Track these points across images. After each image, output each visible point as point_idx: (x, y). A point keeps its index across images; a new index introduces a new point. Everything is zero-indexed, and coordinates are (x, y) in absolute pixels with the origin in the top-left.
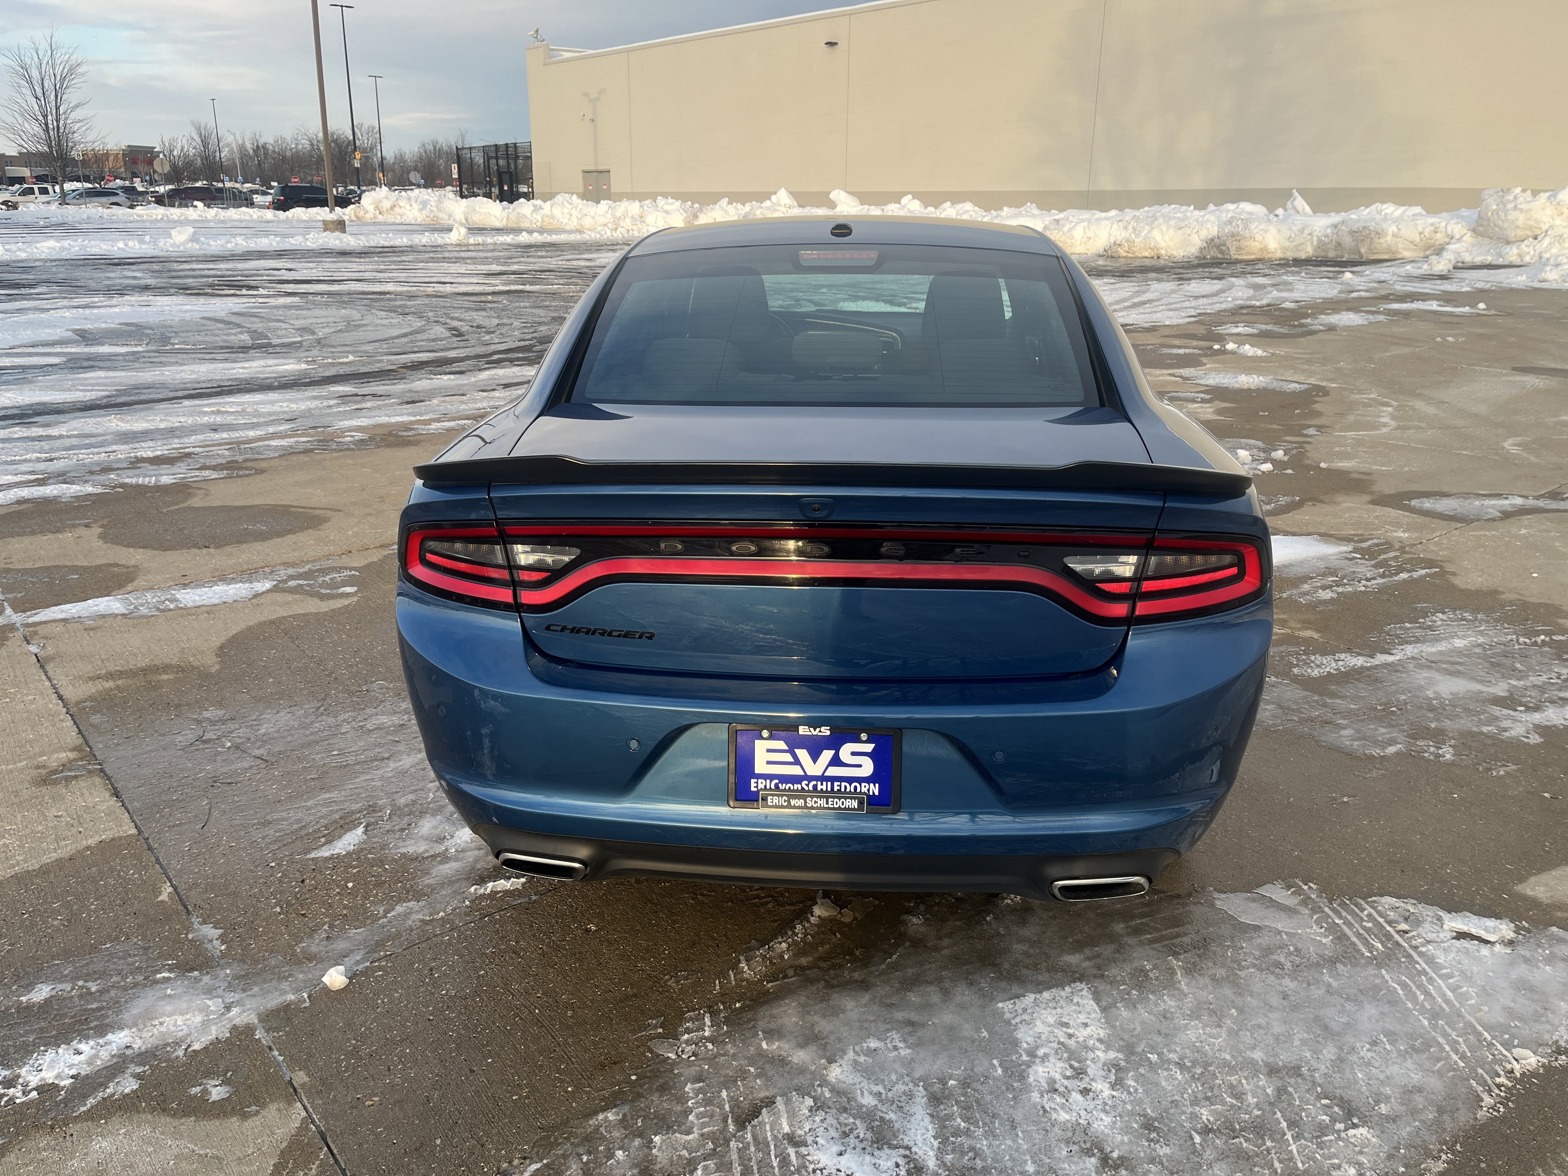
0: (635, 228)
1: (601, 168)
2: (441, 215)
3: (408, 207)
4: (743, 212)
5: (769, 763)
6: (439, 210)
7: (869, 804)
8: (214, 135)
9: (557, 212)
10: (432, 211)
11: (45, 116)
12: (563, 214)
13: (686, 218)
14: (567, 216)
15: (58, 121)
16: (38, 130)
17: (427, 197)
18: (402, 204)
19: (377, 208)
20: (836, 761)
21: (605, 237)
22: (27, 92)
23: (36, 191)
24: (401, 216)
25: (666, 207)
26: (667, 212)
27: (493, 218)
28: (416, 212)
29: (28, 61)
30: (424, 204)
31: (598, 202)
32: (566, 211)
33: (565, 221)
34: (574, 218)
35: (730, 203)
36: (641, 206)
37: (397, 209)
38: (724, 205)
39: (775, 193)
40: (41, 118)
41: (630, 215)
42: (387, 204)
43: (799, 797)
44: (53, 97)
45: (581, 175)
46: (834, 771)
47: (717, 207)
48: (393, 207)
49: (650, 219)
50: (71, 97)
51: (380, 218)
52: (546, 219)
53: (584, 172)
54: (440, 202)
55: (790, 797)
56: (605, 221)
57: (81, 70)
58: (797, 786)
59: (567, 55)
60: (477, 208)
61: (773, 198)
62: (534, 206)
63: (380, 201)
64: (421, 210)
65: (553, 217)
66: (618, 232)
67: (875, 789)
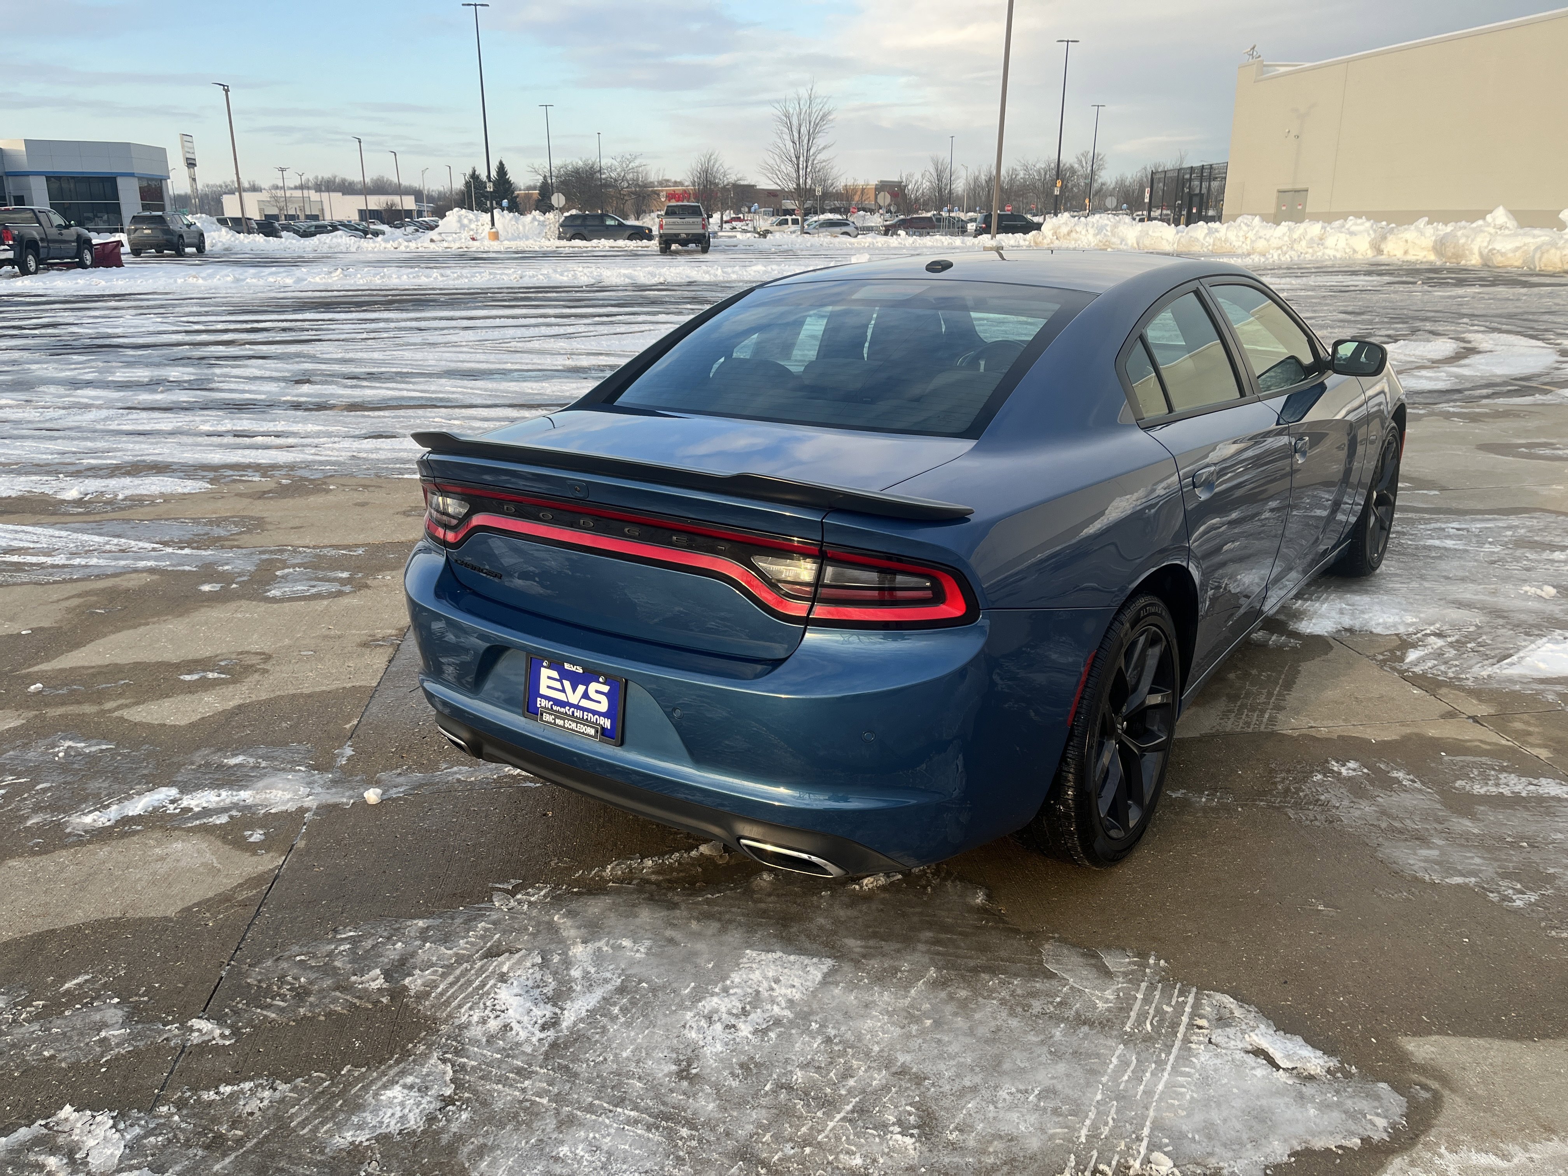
0: (1310, 251)
1: (1299, 186)
2: (1114, 240)
3: (1084, 232)
4: (1442, 233)
5: (549, 687)
6: (1113, 234)
7: (602, 734)
8: (948, 170)
9: (1232, 235)
10: (1105, 235)
11: (798, 158)
12: (1237, 236)
13: (1373, 240)
14: (1242, 239)
15: (807, 162)
16: (791, 170)
17: (1106, 222)
18: (1078, 229)
19: (1055, 233)
20: (586, 696)
21: (1271, 260)
22: (787, 137)
23: (790, 222)
24: (1076, 240)
25: (1353, 228)
26: (1352, 234)
27: (1164, 242)
28: (1090, 237)
29: (791, 111)
30: (1100, 229)
31: (1278, 224)
32: (1241, 233)
33: (1237, 244)
34: (1248, 242)
35: (1430, 223)
36: (1323, 228)
37: (1073, 235)
38: (1422, 226)
39: (1491, 212)
40: (794, 159)
41: (1308, 237)
42: (1064, 230)
43: (561, 718)
44: (806, 141)
45: (1275, 194)
46: (585, 703)
47: (1413, 227)
48: (1069, 233)
49: (1330, 242)
50: (820, 141)
51: (1057, 243)
52: (1218, 243)
53: (1279, 191)
54: (1115, 226)
55: (557, 717)
56: (1281, 243)
57: (830, 117)
58: (562, 710)
59: (1282, 70)
60: (1150, 233)
61: (1489, 218)
62: (1209, 228)
63: (1059, 227)
64: (1095, 235)
65: (1226, 240)
66: (1287, 256)
67: (607, 723)
